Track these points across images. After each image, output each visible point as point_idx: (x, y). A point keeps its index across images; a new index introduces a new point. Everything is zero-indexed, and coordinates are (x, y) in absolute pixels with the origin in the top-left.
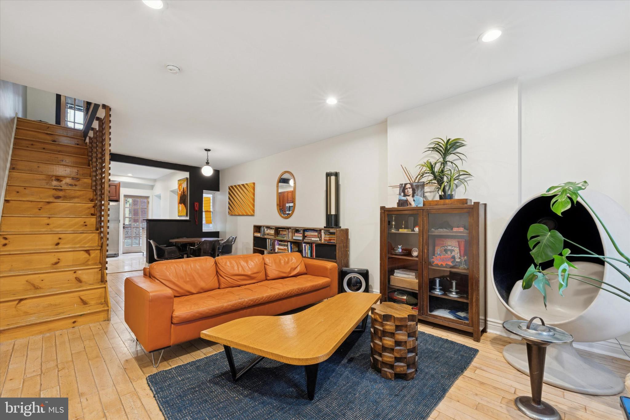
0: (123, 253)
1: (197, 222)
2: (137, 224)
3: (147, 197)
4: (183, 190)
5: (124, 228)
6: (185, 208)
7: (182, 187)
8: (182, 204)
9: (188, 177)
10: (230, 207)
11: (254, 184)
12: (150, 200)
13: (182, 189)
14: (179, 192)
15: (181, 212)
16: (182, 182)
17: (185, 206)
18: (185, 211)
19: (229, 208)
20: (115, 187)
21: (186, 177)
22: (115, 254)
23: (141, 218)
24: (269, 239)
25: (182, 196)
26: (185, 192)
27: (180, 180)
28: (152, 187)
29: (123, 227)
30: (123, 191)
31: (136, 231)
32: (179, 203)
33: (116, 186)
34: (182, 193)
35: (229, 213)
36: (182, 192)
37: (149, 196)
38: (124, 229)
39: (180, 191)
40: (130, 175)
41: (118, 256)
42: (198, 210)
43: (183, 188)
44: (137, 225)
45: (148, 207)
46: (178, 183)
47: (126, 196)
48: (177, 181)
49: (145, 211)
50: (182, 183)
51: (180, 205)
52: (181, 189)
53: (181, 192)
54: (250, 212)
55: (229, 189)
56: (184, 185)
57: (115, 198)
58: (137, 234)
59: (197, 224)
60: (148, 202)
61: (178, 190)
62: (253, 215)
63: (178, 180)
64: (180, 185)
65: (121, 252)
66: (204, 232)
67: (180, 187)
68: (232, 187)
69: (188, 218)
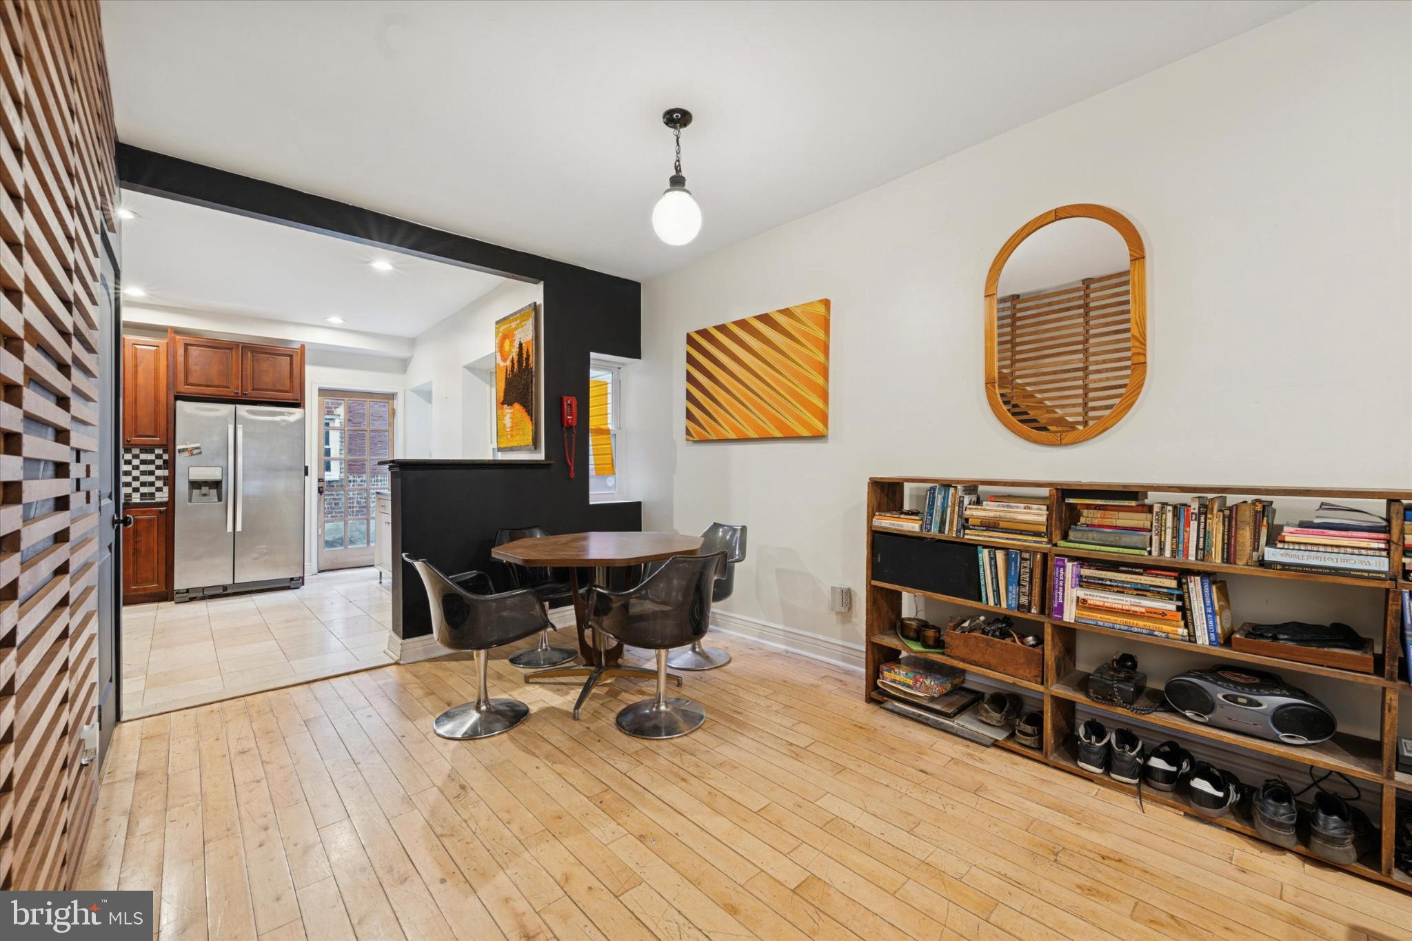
0: (319, 572)
1: (572, 469)
2: (364, 479)
3: (391, 396)
4: (520, 354)
5: (320, 491)
6: (527, 418)
7: (512, 342)
8: (517, 406)
9: (540, 300)
10: (696, 411)
11: (826, 303)
12: (398, 404)
13: (515, 350)
14: (502, 364)
15: (512, 435)
16: (514, 325)
17: (529, 412)
18: (528, 427)
19: (689, 416)
20: (289, 358)
21: (531, 301)
22: (292, 579)
23: (371, 460)
24: (993, 548)
25: (514, 375)
26: (527, 359)
27: (504, 319)
28: (403, 365)
29: (319, 488)
30: (316, 377)
31: (361, 498)
32: (503, 403)
33: (291, 356)
34: (516, 366)
35: (688, 432)
36: (512, 361)
37: (396, 394)
38: (322, 496)
39: (504, 360)
40: (335, 320)
41: (303, 584)
42: (575, 424)
43: (517, 344)
44: (362, 481)
45: (392, 425)
46: (497, 333)
47: (323, 392)
48: (494, 326)
49: (384, 437)
50: (516, 329)
51: (508, 410)
52: (510, 351)
53: (508, 363)
54: (806, 424)
55: (690, 341)
56: (525, 334)
57: (288, 396)
58: (363, 507)
59: (572, 475)
60: (393, 413)
61: (498, 355)
62: (819, 437)
63: (497, 323)
64: (505, 337)
65: (311, 566)
66: (593, 505)
67: (507, 343)
68: (704, 333)
69: (540, 456)
